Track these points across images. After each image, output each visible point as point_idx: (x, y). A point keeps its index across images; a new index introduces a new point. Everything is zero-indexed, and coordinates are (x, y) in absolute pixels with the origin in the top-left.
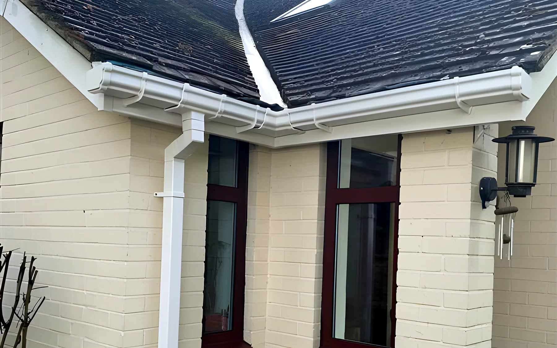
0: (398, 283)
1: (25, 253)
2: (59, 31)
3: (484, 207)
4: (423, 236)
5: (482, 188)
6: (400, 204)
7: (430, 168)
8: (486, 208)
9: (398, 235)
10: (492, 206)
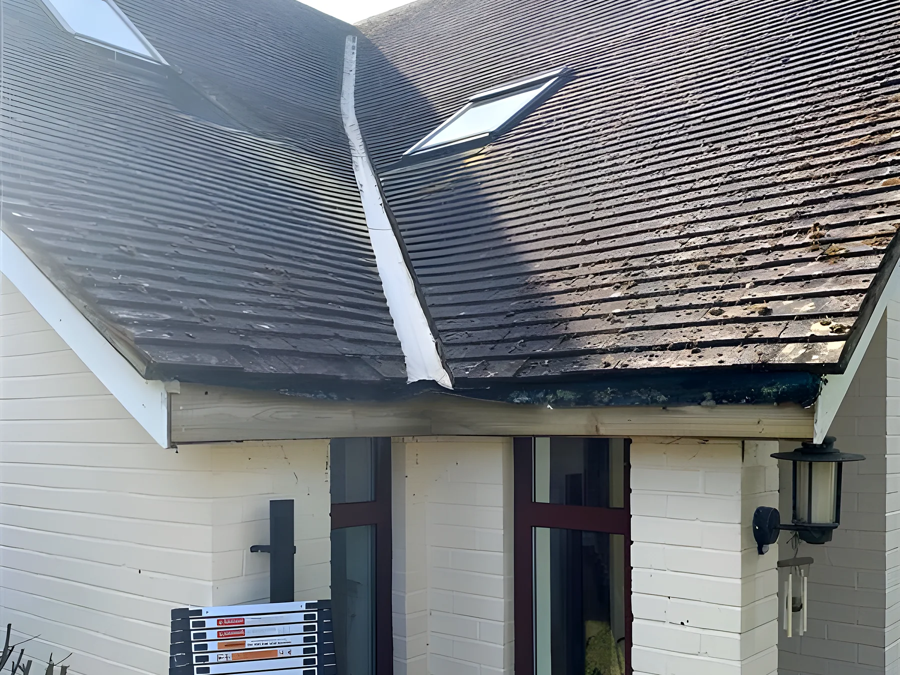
0: (633, 667)
1: (22, 653)
2: (91, 317)
3: (761, 552)
4: (669, 597)
5: (757, 528)
6: (632, 542)
7: (676, 494)
8: (763, 554)
9: (632, 592)
10: (773, 551)
